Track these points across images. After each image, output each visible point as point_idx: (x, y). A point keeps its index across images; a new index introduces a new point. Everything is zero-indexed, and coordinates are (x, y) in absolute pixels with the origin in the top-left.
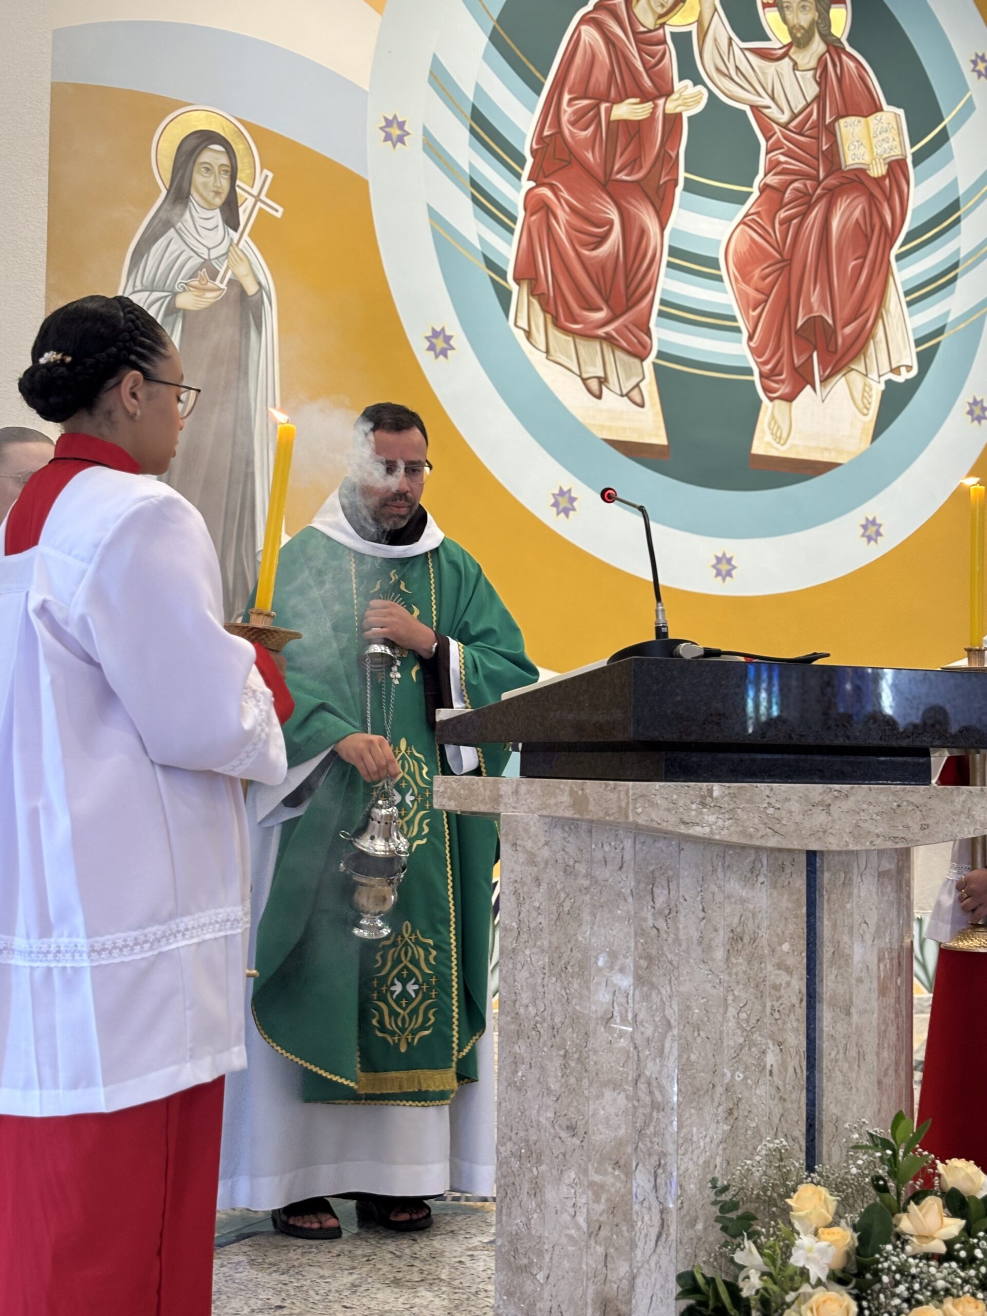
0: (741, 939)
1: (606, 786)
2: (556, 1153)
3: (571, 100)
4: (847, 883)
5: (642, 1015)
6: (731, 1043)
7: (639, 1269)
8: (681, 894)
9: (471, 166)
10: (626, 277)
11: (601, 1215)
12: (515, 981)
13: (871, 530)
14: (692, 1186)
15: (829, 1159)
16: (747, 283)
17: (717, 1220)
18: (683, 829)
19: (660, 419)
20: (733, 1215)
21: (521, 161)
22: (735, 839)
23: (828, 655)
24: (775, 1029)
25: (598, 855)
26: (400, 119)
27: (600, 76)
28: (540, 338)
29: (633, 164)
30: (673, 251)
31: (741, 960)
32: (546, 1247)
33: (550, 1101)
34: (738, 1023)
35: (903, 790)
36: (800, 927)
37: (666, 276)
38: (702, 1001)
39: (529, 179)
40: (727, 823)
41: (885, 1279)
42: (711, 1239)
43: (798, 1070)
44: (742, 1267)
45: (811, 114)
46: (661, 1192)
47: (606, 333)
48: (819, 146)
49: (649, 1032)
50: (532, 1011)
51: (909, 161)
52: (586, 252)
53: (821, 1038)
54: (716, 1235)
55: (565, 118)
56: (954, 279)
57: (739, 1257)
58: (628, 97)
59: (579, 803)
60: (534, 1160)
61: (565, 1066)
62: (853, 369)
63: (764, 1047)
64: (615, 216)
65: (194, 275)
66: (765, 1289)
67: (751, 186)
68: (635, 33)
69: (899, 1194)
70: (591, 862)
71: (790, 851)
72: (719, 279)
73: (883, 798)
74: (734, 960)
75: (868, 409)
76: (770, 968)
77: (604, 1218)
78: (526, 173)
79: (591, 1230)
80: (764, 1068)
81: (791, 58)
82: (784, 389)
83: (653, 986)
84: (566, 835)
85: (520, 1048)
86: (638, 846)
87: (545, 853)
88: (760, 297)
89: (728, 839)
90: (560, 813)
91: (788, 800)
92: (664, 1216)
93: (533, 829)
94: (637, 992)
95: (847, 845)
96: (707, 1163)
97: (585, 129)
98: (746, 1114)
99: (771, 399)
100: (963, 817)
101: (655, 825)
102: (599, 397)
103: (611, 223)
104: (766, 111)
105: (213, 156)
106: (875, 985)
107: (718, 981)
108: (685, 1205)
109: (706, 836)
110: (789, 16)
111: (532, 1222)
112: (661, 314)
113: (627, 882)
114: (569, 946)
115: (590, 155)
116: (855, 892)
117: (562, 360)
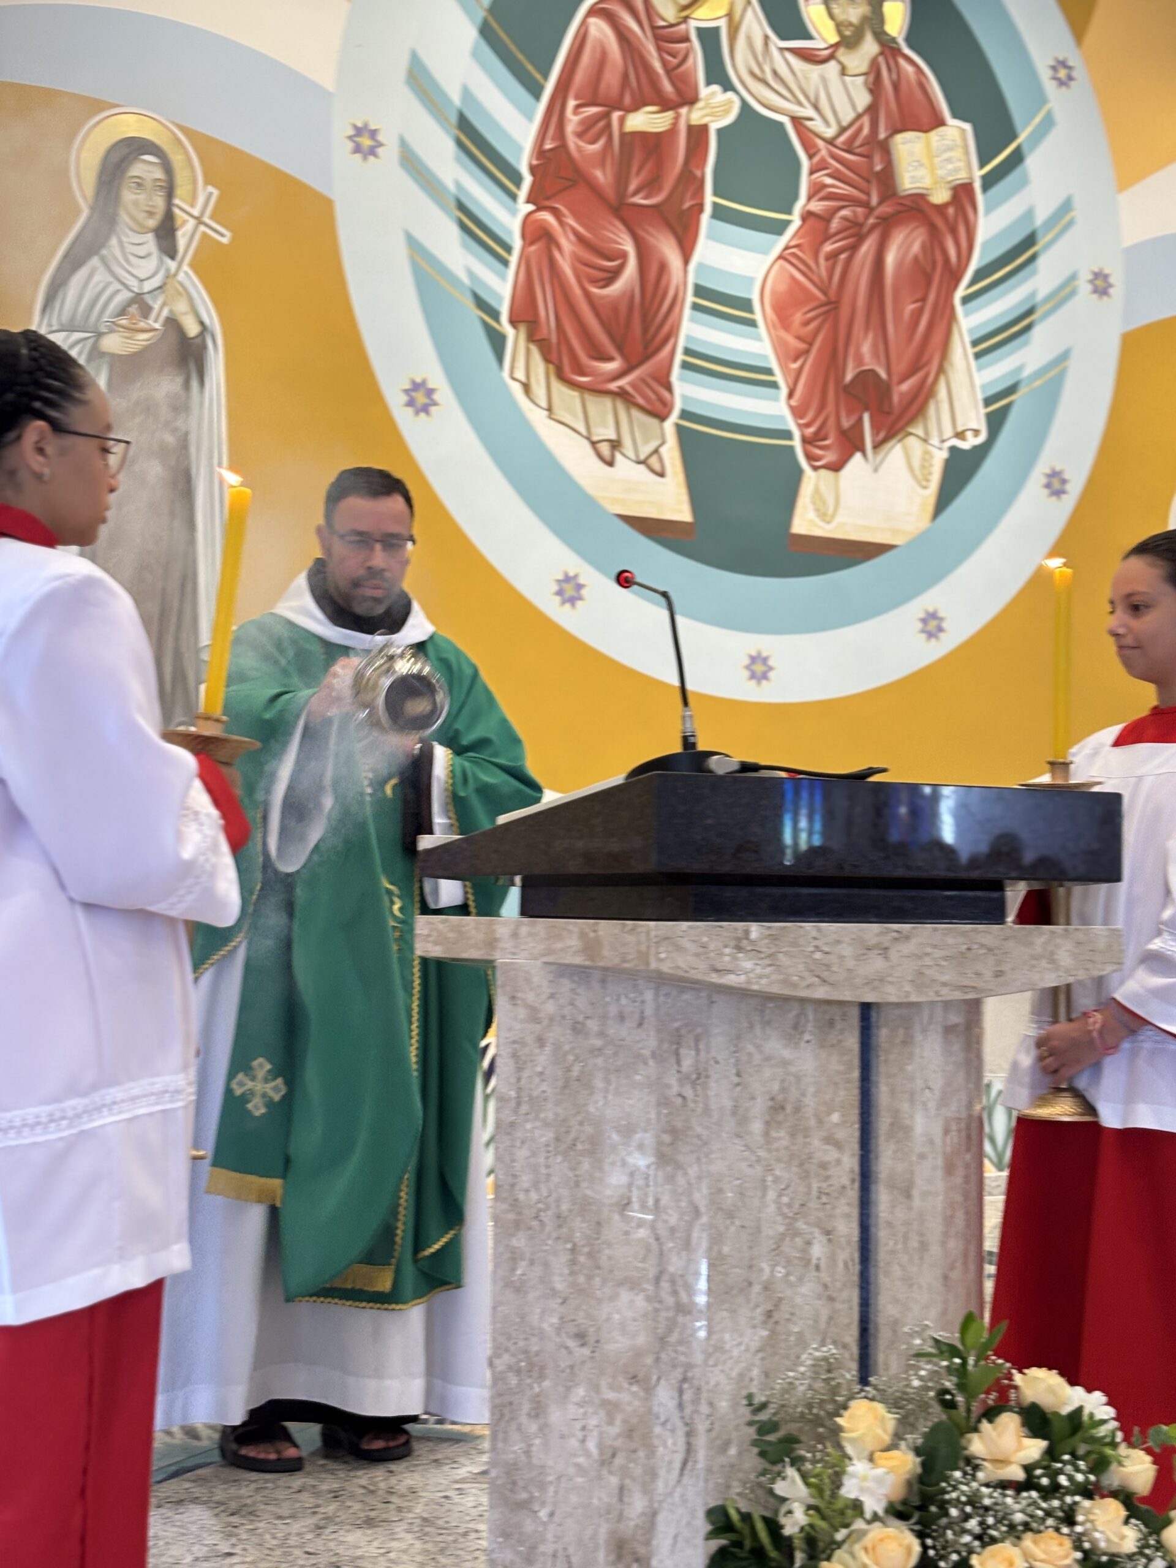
0: (783, 1108)
1: (624, 926)
2: (563, 1365)
3: (578, 107)
4: (908, 1041)
5: (665, 1200)
6: (771, 1233)
7: (660, 1502)
8: (713, 1054)
9: (458, 185)
10: (643, 319)
11: (615, 1439)
12: (513, 1161)
13: (932, 625)
14: (724, 1404)
15: (887, 1369)
16: (786, 327)
17: (755, 1443)
18: (715, 978)
19: (685, 489)
20: (772, 1438)
21: (517, 179)
22: (775, 989)
23: (884, 770)
24: (821, 1215)
25: (613, 1010)
26: (373, 127)
27: (611, 79)
28: (540, 392)
29: (651, 186)
30: (700, 291)
31: (782, 1134)
32: (550, 1478)
33: (554, 1304)
34: (779, 1209)
35: (973, 930)
36: (850, 1094)
38: (738, 1182)
39: (528, 201)
40: (768, 970)
41: (954, 1512)
42: (747, 1466)
43: (850, 1264)
44: (783, 1500)
45: (860, 130)
46: (688, 1411)
47: (620, 388)
48: (871, 166)
49: (673, 1219)
50: (534, 1196)
51: (977, 186)
52: (595, 290)
53: (876, 1225)
54: (752, 1462)
55: (570, 128)
56: (1028, 328)
57: (780, 1488)
58: (643, 104)
59: (591, 947)
60: (535, 1374)
61: (573, 1262)
62: (911, 434)
63: (808, 1237)
64: (629, 247)
65: (122, 312)
66: (811, 1526)
67: (789, 213)
68: (654, 28)
69: (969, 1411)
70: (604, 1017)
71: (841, 1003)
72: (752, 323)
73: (950, 940)
74: (774, 1134)
75: (928, 481)
76: (816, 1142)
77: (618, 1443)
78: (523, 192)
79: (604, 1457)
80: (809, 1261)
81: (840, 62)
82: (830, 457)
83: (679, 1166)
84: (574, 986)
85: (519, 1241)
86: (662, 998)
87: (550, 1008)
88: (802, 346)
89: (768, 990)
90: (569, 959)
91: (838, 942)
92: (692, 1440)
93: (536, 980)
94: (660, 1174)
95: (907, 997)
96: (741, 1376)
97: (593, 142)
98: (787, 1316)
99: (815, 468)
100: (1044, 963)
101: (680, 973)
102: (610, 463)
103: (624, 255)
104: (809, 123)
105: (146, 168)
106: (940, 1162)
107: (754, 1158)
108: (717, 1426)
109: (743, 986)
110: (836, 10)
111: (534, 1449)
113: (648, 1040)
114: (579, 1118)
115: (600, 175)
116: (917, 1051)
117: (567, 419)
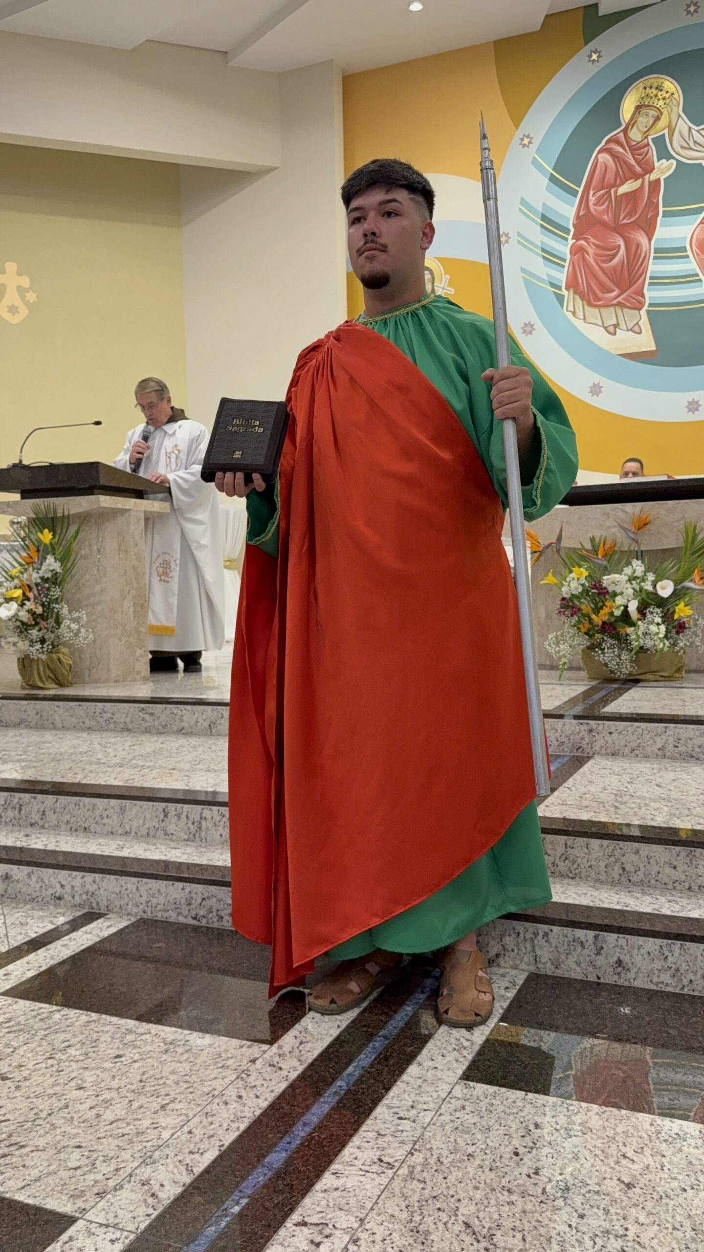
3: (594, 194)
9: (542, 242)
10: (629, 271)
19: (652, 337)
21: (567, 231)
27: (610, 176)
28: (580, 313)
29: (629, 215)
37: (653, 264)
39: (572, 239)
47: (618, 302)
52: (605, 265)
55: (591, 204)
58: (626, 181)
64: (621, 243)
68: (629, 147)
78: (570, 236)
97: (603, 205)
102: (615, 334)
103: (619, 247)
112: (650, 284)
115: (606, 217)
117: (593, 321)
